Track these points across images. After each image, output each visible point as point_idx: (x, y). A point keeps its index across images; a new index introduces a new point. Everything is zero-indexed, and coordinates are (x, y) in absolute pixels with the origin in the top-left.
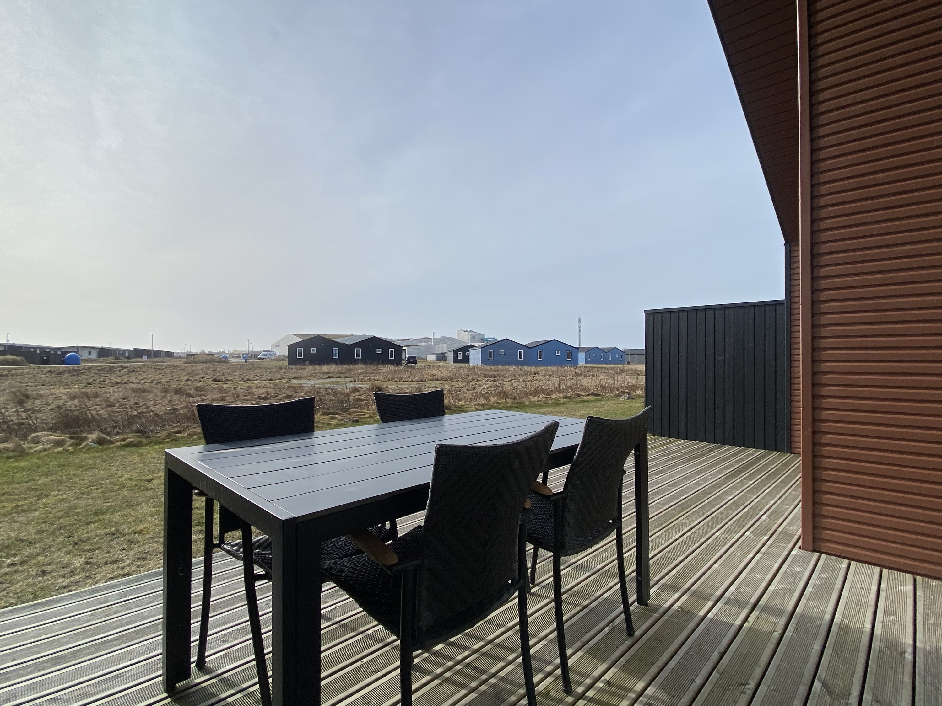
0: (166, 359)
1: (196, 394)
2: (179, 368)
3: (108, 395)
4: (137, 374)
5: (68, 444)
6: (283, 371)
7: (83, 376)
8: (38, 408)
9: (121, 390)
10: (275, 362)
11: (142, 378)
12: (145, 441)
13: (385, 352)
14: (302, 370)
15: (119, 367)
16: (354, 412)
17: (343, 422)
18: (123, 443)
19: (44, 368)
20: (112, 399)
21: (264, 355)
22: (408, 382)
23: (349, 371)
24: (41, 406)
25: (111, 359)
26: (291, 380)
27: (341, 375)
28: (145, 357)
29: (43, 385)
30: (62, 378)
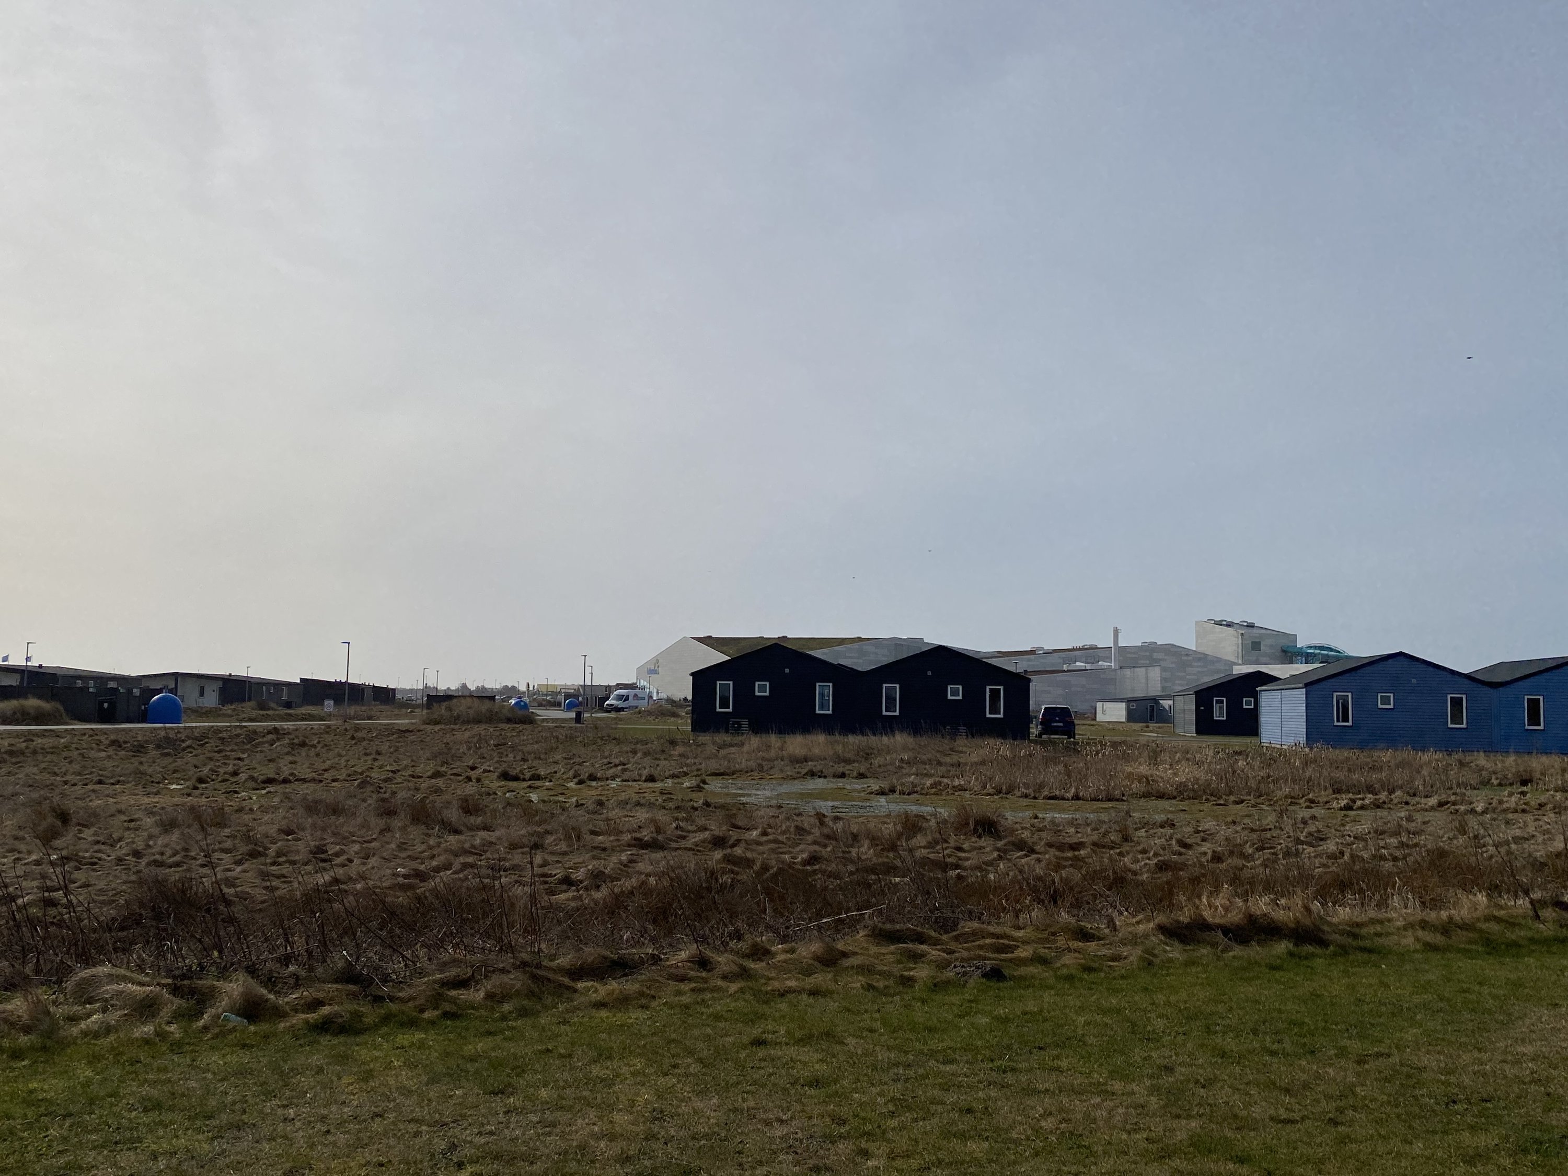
0: (377, 707)
1: (465, 825)
2: (412, 738)
3: (247, 817)
4: (312, 752)
5: (166, 1012)
6: (680, 749)
7: (189, 757)
8: (87, 855)
9: (276, 800)
10: (651, 718)
11: (326, 766)
12: (370, 1013)
13: (974, 698)
14: (733, 750)
15: (269, 733)
16: (975, 934)
17: (950, 974)
18: (312, 1017)
19: (104, 732)
20: (260, 830)
21: (620, 697)
22: (1063, 799)
23: (867, 755)
24: (96, 847)
25: (248, 708)
26: (708, 779)
27: (845, 768)
28: (329, 704)
29: (100, 782)
30: (141, 763)
